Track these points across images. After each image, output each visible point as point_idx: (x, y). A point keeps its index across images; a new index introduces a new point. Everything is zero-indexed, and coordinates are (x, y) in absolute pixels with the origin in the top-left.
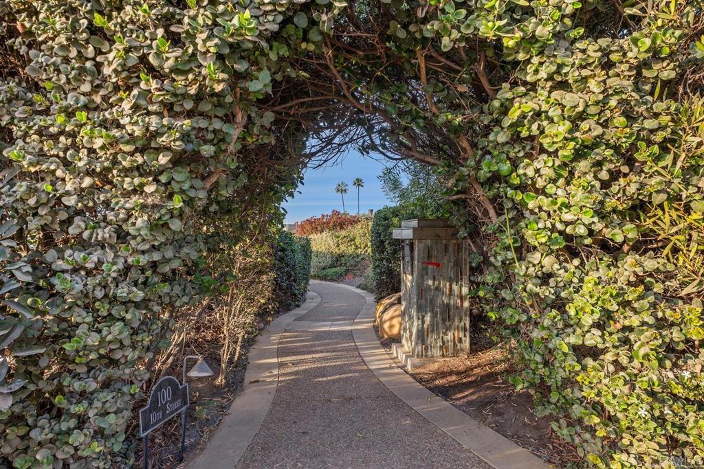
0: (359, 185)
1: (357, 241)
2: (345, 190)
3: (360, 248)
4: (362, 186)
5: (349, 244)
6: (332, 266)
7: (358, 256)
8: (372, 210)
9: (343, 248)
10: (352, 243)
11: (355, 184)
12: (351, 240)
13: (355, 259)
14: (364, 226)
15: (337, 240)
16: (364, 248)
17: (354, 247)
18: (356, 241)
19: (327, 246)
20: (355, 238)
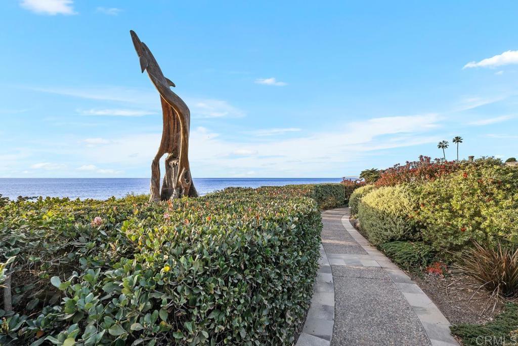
0: (458, 142)
1: (455, 204)
2: (446, 146)
3: (462, 216)
4: (461, 142)
5: (437, 207)
6: (405, 239)
7: (456, 233)
8: (473, 157)
9: (426, 212)
10: (445, 205)
11: (454, 141)
12: (443, 200)
13: (450, 239)
14: (471, 176)
15: (415, 197)
16: (472, 217)
17: (446, 212)
18: (453, 202)
19: (398, 205)
20: (451, 197)
